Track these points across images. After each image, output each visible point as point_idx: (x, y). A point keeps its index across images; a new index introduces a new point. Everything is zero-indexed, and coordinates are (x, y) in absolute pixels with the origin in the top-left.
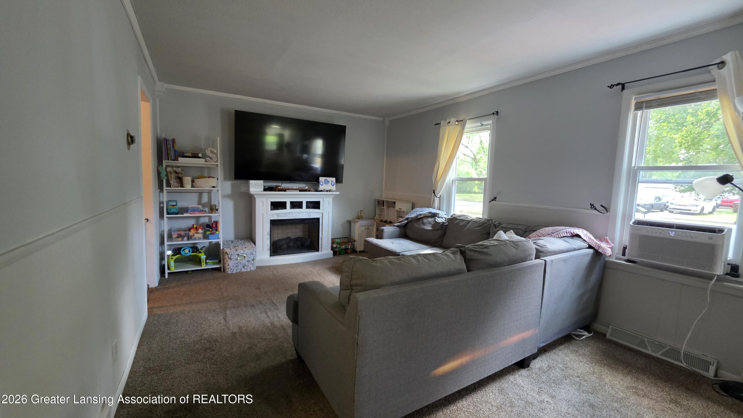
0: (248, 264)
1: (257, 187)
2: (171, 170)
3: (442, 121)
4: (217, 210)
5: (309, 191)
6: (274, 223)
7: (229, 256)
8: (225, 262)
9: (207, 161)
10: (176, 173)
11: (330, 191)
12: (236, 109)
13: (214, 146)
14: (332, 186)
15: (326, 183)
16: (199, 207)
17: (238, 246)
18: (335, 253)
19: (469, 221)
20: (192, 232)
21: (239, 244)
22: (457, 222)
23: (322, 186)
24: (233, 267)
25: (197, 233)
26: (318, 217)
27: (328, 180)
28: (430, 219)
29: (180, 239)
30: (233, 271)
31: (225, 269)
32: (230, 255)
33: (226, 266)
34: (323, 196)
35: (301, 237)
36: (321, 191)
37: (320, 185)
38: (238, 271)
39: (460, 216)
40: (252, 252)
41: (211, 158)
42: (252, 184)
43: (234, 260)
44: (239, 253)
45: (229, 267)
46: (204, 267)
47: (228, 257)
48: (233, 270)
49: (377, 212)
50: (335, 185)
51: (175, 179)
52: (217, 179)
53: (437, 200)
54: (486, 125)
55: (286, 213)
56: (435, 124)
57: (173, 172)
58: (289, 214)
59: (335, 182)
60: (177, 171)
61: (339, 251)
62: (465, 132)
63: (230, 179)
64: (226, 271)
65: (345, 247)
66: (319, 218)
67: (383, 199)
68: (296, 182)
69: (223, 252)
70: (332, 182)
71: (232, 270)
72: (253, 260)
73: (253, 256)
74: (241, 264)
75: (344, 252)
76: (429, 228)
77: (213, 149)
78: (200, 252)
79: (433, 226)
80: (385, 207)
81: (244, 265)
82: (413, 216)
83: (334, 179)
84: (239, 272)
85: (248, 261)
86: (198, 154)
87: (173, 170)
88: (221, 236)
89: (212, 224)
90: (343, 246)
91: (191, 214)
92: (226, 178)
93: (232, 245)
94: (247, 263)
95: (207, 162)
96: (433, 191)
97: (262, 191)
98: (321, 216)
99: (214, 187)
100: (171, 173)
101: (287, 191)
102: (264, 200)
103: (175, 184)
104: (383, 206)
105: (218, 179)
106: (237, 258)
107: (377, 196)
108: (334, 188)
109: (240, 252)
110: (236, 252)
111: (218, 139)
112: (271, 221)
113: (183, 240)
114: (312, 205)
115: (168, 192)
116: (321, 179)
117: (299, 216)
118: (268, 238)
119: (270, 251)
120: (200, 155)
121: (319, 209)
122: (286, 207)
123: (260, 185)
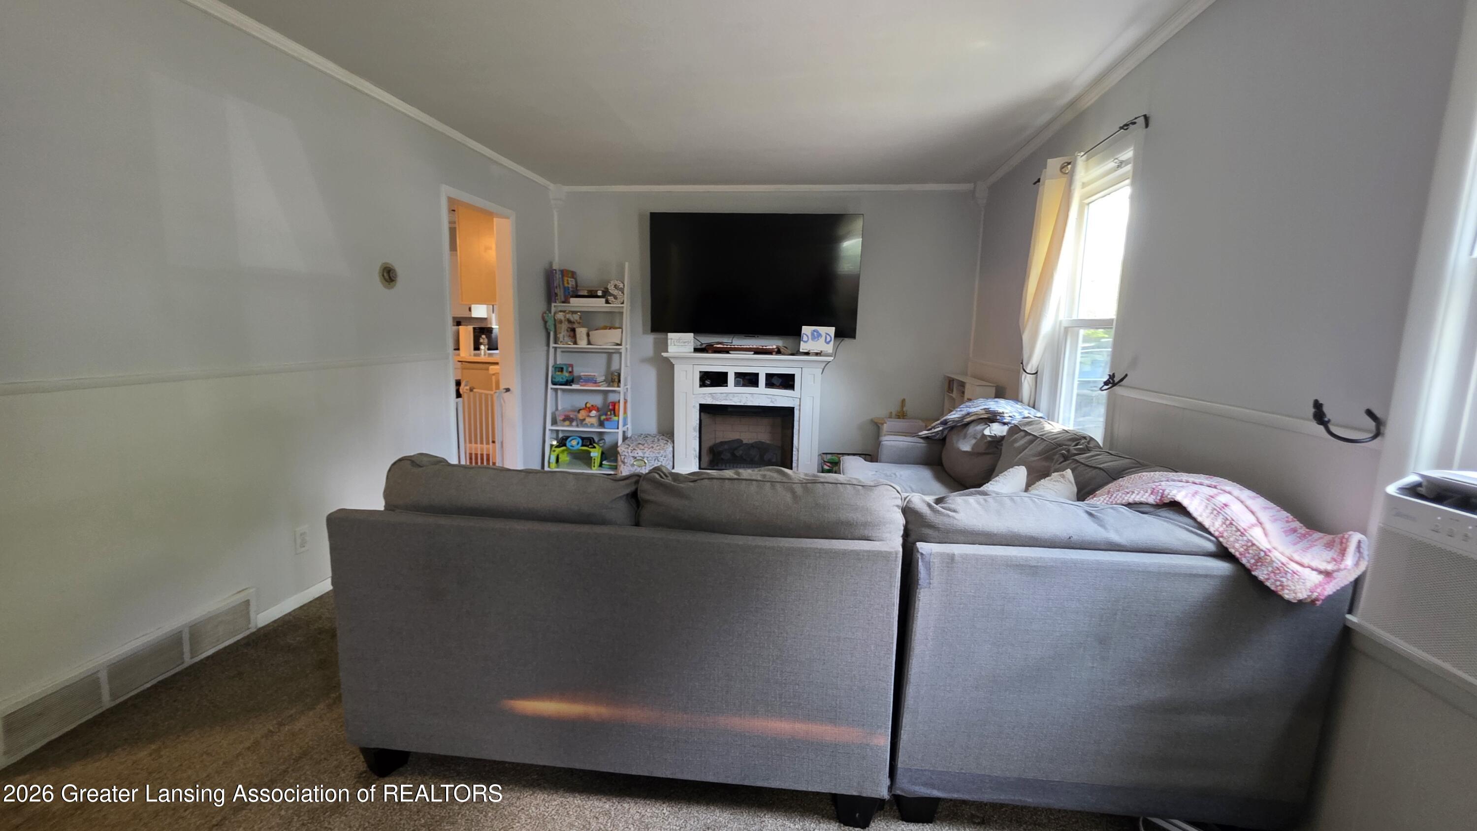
1: (682, 344)
2: (562, 318)
4: (620, 382)
5: (775, 353)
6: (705, 409)
9: (610, 302)
10: (569, 321)
11: (820, 354)
14: (826, 344)
15: (814, 338)
16: (600, 376)
17: (648, 445)
20: (583, 414)
21: (651, 442)
23: (807, 344)
25: (589, 416)
26: (791, 406)
27: (820, 332)
28: (980, 427)
29: (567, 423)
34: (800, 365)
36: (807, 354)
37: (802, 342)
41: (615, 298)
42: (671, 339)
43: (629, 466)
44: (635, 455)
46: (594, 470)
47: (621, 459)
50: (832, 342)
51: (567, 331)
52: (623, 330)
53: (1027, 380)
54: (1123, 164)
55: (727, 394)
56: (1035, 181)
57: (564, 320)
58: (734, 397)
59: (833, 336)
60: (572, 319)
63: (648, 332)
66: (793, 408)
70: (828, 336)
76: (967, 448)
77: (619, 281)
78: (594, 447)
79: (975, 445)
80: (955, 394)
83: (832, 330)
86: (597, 291)
87: (565, 317)
88: (620, 424)
89: (609, 404)
91: (581, 386)
92: (645, 330)
95: (611, 304)
96: (1017, 358)
97: (691, 352)
98: (798, 404)
99: (619, 344)
100: (561, 322)
101: (731, 352)
102: (690, 367)
103: (565, 338)
106: (633, 463)
107: (943, 368)
108: (829, 348)
109: (639, 453)
110: (631, 452)
111: (627, 264)
112: (701, 405)
113: (571, 425)
114: (780, 380)
115: (562, 352)
116: (806, 330)
117: (752, 401)
118: (696, 436)
119: (698, 461)
120: (600, 293)
121: (794, 389)
122: (727, 383)
123: (687, 341)
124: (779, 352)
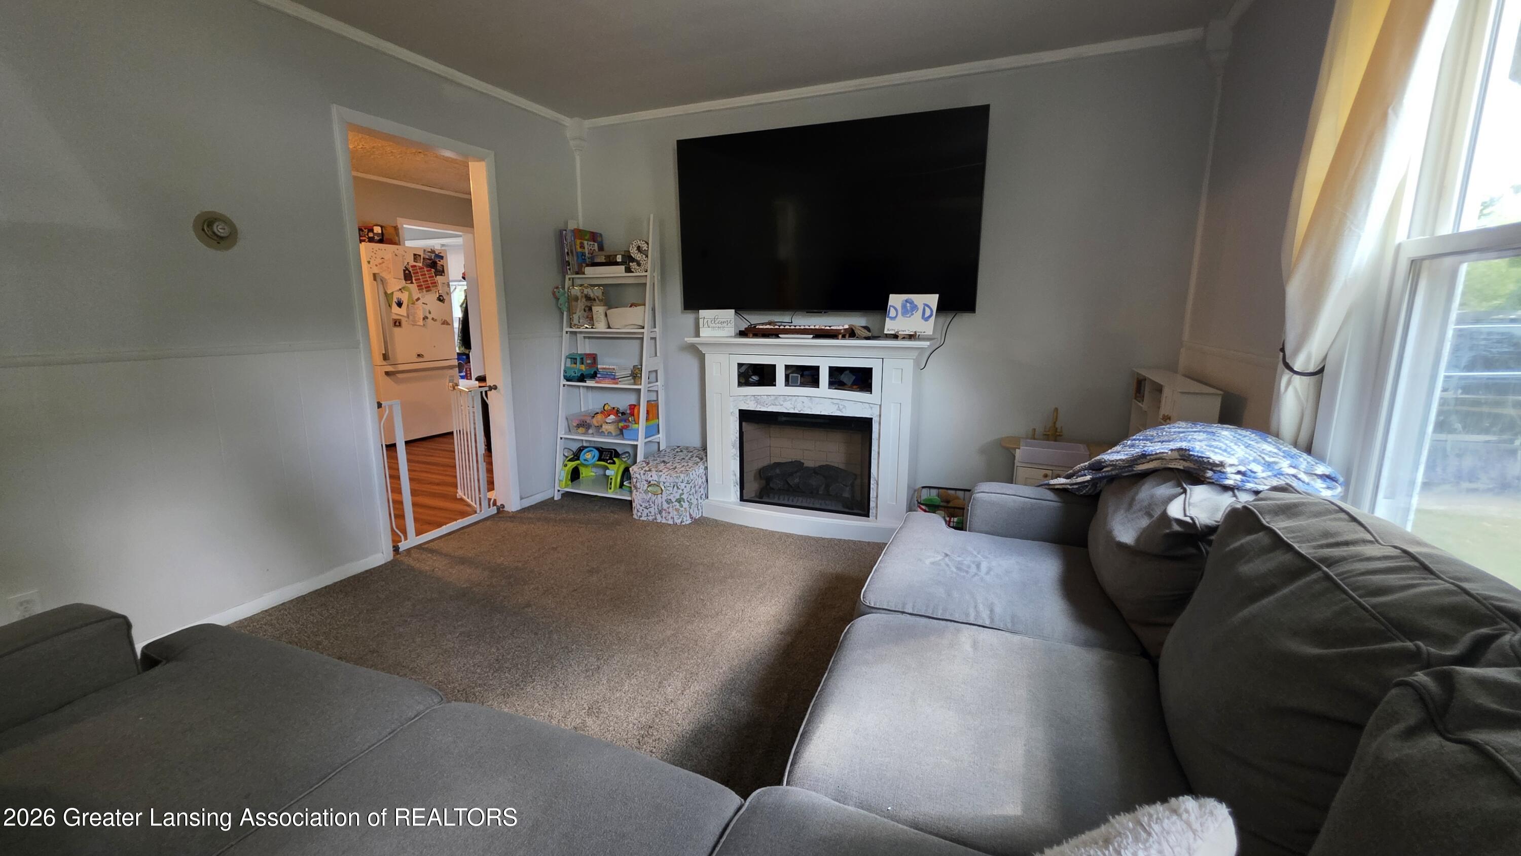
0: (668, 508)
1: (720, 325)
2: (579, 294)
5: (844, 336)
6: (747, 417)
8: (634, 492)
9: (631, 270)
10: (588, 298)
11: (913, 336)
12: (679, 137)
14: (923, 322)
15: (906, 312)
16: (614, 369)
20: (599, 419)
23: (893, 322)
24: (641, 508)
25: (607, 422)
26: (868, 416)
27: (917, 303)
29: (581, 430)
30: (642, 515)
32: (634, 478)
34: (881, 354)
36: (895, 337)
37: (888, 319)
38: (650, 518)
40: (676, 483)
41: (638, 264)
42: (706, 318)
43: (643, 492)
44: (649, 478)
45: (638, 505)
46: (610, 493)
47: (636, 485)
48: (643, 513)
50: (933, 319)
51: (585, 311)
55: (777, 397)
57: (582, 297)
58: (785, 400)
59: (934, 307)
60: (592, 295)
66: (871, 419)
70: (926, 308)
71: (639, 514)
72: (679, 501)
73: (680, 491)
74: (654, 503)
77: (641, 241)
81: (660, 509)
83: (933, 300)
84: (653, 520)
85: (668, 502)
86: (616, 256)
87: (582, 292)
91: (597, 382)
94: (665, 506)
95: (633, 272)
97: (731, 337)
98: (878, 414)
99: (641, 327)
100: (576, 299)
101: (780, 335)
102: (725, 357)
103: (581, 321)
106: (647, 489)
108: (928, 328)
109: (652, 476)
110: (644, 474)
111: (651, 217)
112: (742, 412)
113: (585, 434)
114: (853, 377)
115: (585, 337)
116: (895, 300)
117: (811, 408)
118: (735, 455)
119: (739, 490)
120: (619, 259)
121: (871, 391)
122: (775, 380)
123: (725, 320)
124: (851, 334)
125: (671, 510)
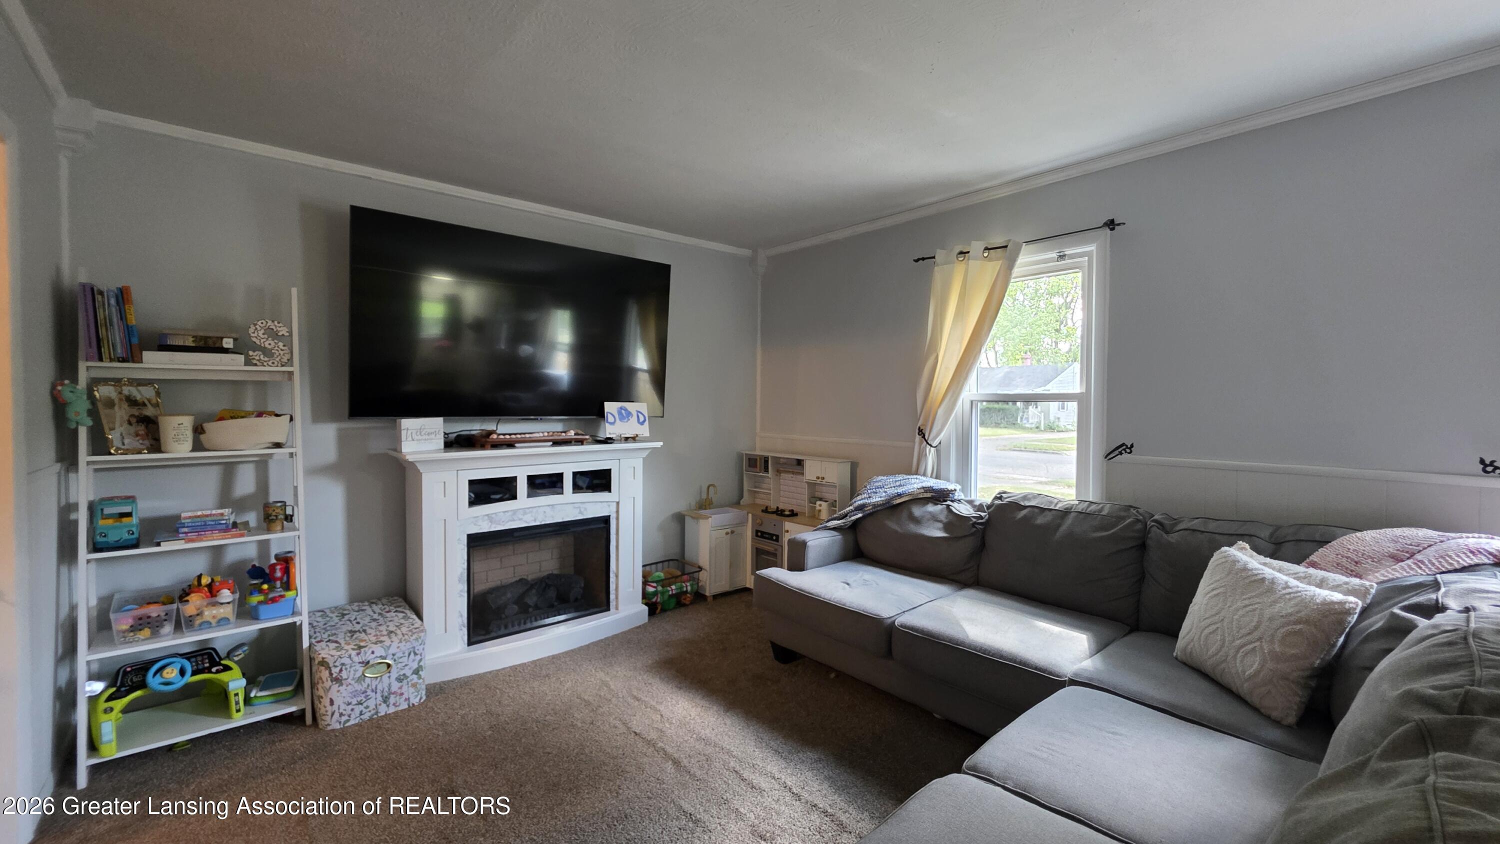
0: (401, 688)
1: (427, 437)
2: (114, 395)
3: (938, 251)
4: (289, 518)
5: (581, 442)
6: (477, 542)
7: (335, 671)
8: (321, 692)
9: (255, 362)
10: (132, 402)
11: (634, 439)
12: (354, 204)
13: (279, 314)
14: (639, 425)
15: (622, 418)
16: (222, 514)
17: (365, 631)
18: (652, 612)
19: (1066, 512)
20: (195, 601)
21: (368, 619)
22: (1025, 517)
23: (611, 426)
24: (350, 707)
25: (215, 604)
26: (607, 514)
27: (629, 410)
28: (931, 508)
29: (147, 632)
30: (348, 721)
31: (318, 715)
32: (335, 666)
33: (321, 706)
34: (618, 456)
35: (556, 572)
37: (607, 425)
38: (366, 717)
39: (1025, 497)
40: (414, 648)
41: (267, 352)
42: (407, 429)
43: (353, 682)
44: (369, 657)
45: (335, 707)
46: (239, 720)
47: (331, 674)
48: (349, 716)
49: (746, 487)
50: (647, 423)
51: (130, 423)
52: (288, 417)
53: (931, 454)
54: (1072, 256)
55: (515, 512)
56: (916, 258)
57: (121, 400)
58: (525, 513)
59: (647, 414)
60: (139, 397)
61: (663, 604)
62: (1014, 275)
63: (334, 418)
64: (322, 724)
65: (677, 589)
66: (609, 516)
67: (766, 454)
68: (539, 418)
69: (311, 659)
70: (640, 415)
71: (344, 719)
72: (416, 672)
73: (418, 657)
74: (375, 690)
75: (673, 602)
76: (936, 532)
77: (276, 323)
78: (227, 668)
79: (947, 527)
80: (771, 473)
81: (386, 694)
82: (877, 499)
83: (643, 407)
84: (371, 719)
85: (399, 680)
86: (222, 338)
87: (120, 393)
88: (304, 603)
89: (273, 567)
90: (673, 587)
91: (190, 540)
92: (318, 416)
93: (345, 628)
94: (395, 686)
95: (256, 365)
96: (917, 431)
97: (440, 450)
98: (615, 510)
99: (278, 445)
100: (110, 404)
101: (517, 445)
102: (448, 476)
103: (126, 441)
104: (766, 470)
105: (291, 419)
106: (363, 674)
107: (744, 446)
108: (644, 431)
109: (375, 651)
110: (358, 654)
111: (294, 291)
112: (470, 537)
113: (155, 637)
114: (587, 480)
115: (96, 470)
116: (610, 408)
117: (553, 517)
118: (461, 591)
119: (467, 630)
120: (228, 343)
121: (610, 491)
122: (516, 493)
123: (433, 431)
124: (578, 440)
125: (404, 690)
